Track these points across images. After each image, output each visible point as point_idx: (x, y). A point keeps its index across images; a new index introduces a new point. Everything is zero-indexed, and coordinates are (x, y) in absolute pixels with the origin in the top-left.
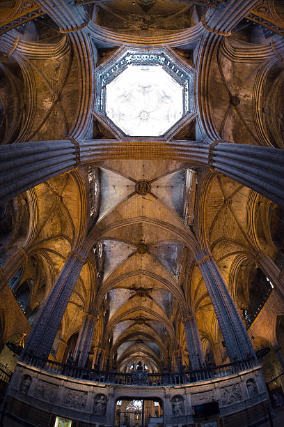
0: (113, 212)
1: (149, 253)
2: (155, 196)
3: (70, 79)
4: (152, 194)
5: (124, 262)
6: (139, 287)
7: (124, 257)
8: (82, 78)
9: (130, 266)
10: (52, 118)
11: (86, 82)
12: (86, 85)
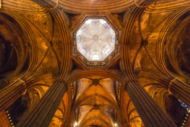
0: (83, 94)
1: (99, 109)
2: (101, 86)
3: (55, 34)
4: (100, 85)
5: (88, 113)
6: (95, 124)
7: (88, 111)
8: (62, 35)
9: (91, 115)
10: (49, 55)
11: (65, 38)
12: (65, 40)
